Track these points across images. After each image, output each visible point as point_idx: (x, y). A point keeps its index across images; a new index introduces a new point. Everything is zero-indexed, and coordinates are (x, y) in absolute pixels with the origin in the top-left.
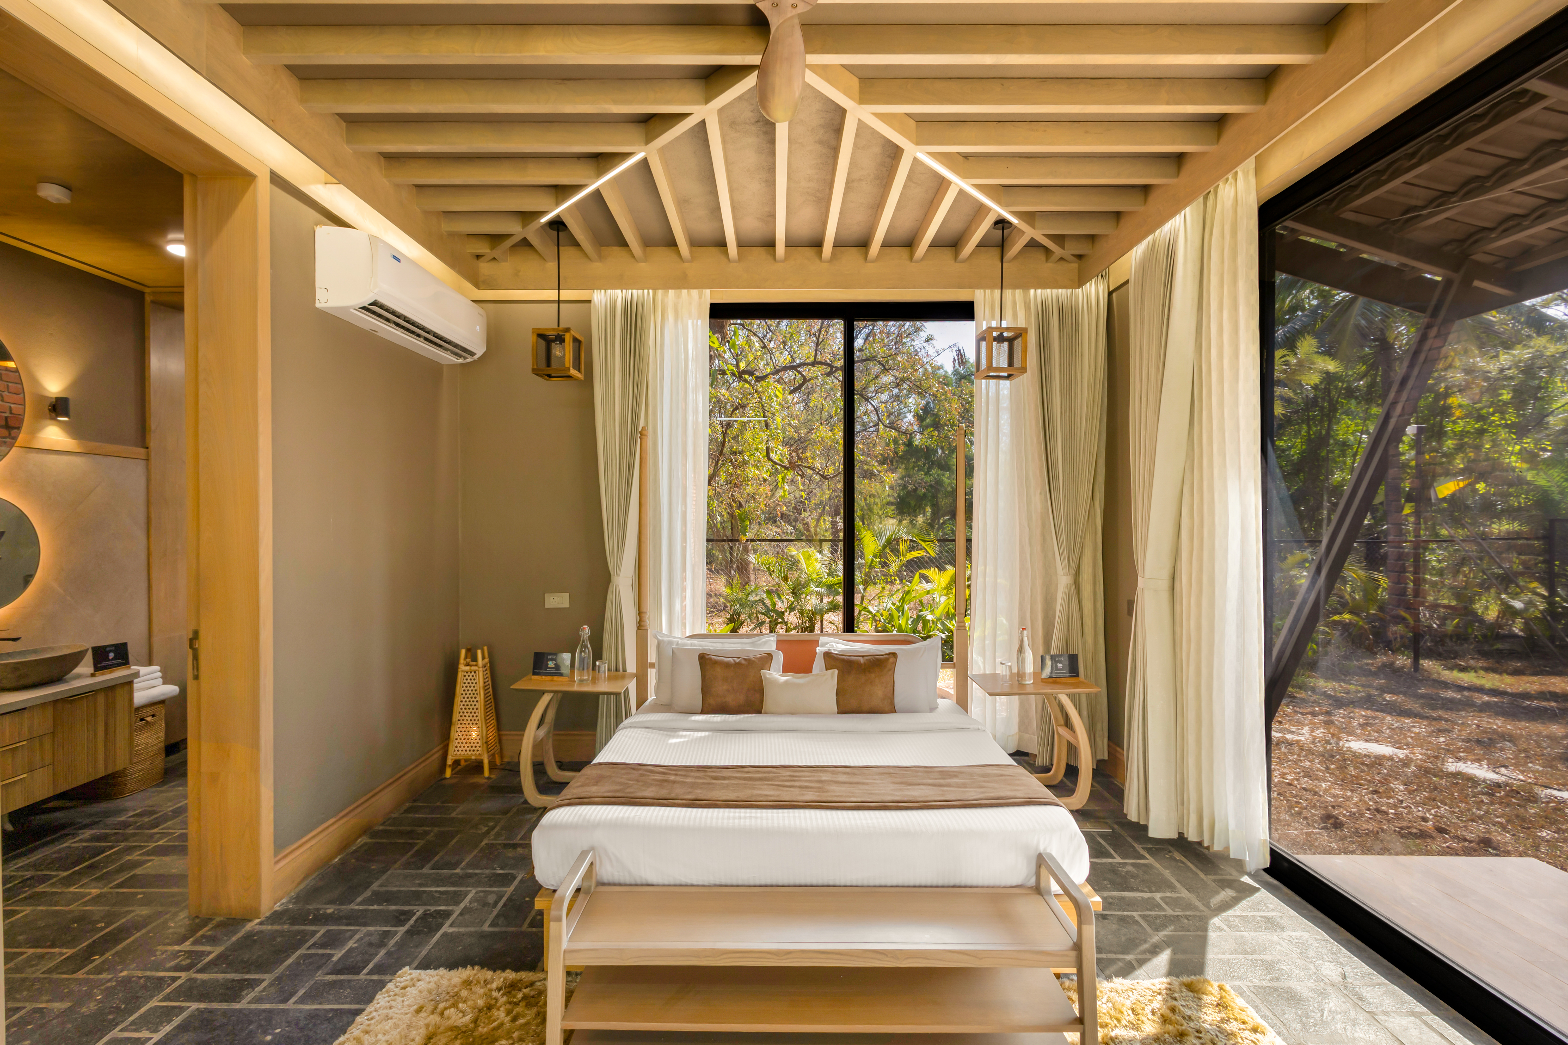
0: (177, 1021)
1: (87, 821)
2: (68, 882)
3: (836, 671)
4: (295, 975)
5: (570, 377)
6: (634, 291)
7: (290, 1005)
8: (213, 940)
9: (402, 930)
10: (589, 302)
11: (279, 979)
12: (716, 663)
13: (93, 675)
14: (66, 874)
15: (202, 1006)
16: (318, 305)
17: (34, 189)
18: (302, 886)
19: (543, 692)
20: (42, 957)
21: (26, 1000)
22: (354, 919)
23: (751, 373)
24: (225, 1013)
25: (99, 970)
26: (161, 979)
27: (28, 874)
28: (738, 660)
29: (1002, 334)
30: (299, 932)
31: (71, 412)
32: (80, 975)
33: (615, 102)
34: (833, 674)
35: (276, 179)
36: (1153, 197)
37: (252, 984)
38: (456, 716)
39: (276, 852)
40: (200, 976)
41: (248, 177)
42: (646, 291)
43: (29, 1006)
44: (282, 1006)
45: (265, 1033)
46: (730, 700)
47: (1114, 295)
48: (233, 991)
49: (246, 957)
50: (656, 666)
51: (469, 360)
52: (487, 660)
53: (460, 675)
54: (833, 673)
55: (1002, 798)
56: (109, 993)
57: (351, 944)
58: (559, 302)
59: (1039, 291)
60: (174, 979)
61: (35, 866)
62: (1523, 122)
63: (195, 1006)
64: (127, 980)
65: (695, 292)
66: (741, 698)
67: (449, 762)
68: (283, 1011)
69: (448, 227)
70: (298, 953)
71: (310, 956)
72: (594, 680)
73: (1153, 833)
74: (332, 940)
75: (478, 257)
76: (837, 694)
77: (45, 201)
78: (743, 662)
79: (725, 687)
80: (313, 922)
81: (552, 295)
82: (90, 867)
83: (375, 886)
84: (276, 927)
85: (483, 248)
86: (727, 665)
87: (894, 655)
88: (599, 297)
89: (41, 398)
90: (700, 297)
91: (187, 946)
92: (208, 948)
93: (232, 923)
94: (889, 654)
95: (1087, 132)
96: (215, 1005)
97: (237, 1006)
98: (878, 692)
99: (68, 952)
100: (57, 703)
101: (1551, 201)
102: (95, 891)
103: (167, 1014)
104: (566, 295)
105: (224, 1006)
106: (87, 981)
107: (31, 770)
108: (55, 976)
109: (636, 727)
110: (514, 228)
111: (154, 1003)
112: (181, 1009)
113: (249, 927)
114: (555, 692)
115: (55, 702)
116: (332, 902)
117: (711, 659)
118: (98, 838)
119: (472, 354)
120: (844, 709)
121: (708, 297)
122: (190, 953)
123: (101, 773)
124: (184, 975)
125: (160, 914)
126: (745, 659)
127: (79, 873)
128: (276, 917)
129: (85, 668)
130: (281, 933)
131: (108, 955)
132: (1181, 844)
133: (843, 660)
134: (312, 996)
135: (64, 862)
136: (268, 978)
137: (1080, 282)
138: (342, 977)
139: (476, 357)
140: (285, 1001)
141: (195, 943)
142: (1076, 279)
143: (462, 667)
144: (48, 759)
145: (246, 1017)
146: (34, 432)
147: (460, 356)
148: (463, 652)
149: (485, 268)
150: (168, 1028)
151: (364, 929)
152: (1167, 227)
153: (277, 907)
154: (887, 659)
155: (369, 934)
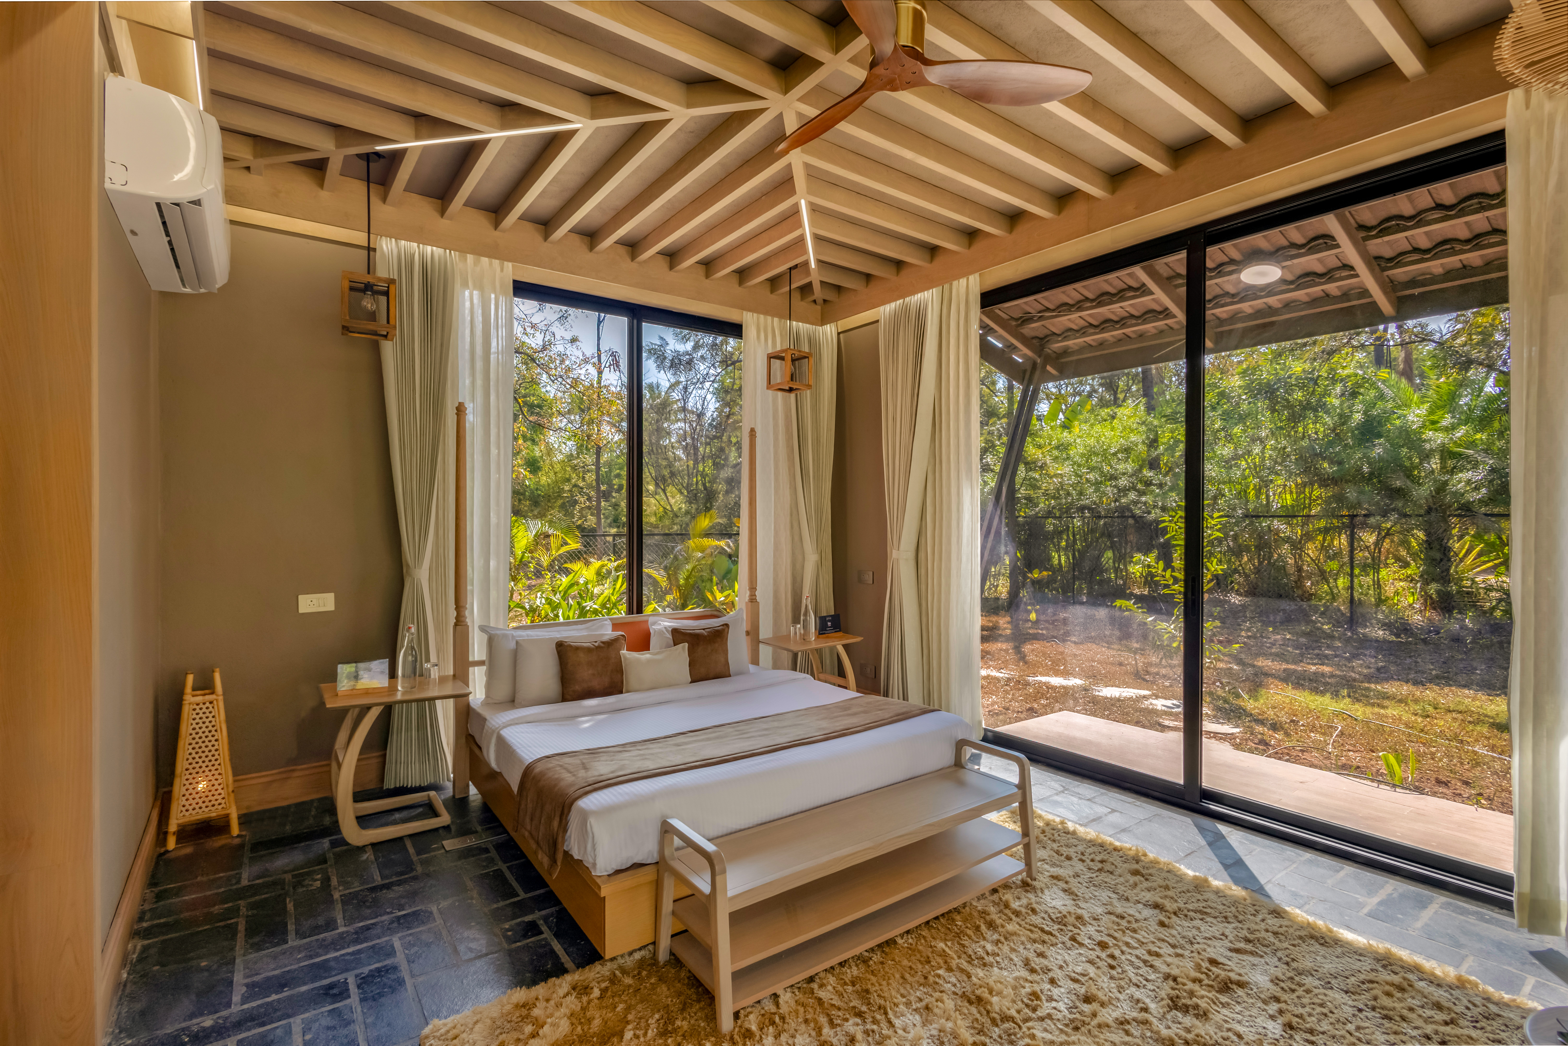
3: (687, 645)
6: (428, 247)
9: (353, 1001)
12: (577, 649)
16: (106, 185)
28: (596, 644)
34: (683, 648)
36: (905, 272)
42: (447, 251)
46: (596, 684)
47: (841, 335)
50: (487, 663)
53: (187, 708)
57: (300, 1038)
59: (795, 323)
62: (1106, 281)
65: (497, 264)
66: (606, 681)
72: (422, 686)
76: (690, 666)
78: (602, 645)
79: (590, 672)
83: (240, 980)
86: (589, 650)
87: (727, 625)
90: (502, 270)
94: (723, 625)
98: (718, 660)
101: (1091, 325)
109: (517, 724)
110: (324, 144)
114: (380, 705)
117: (571, 646)
120: (696, 678)
121: (509, 271)
126: (602, 642)
133: (690, 634)
137: (823, 322)
142: (820, 318)
143: (190, 699)
148: (190, 679)
151: (296, 1020)
152: (919, 296)
154: (724, 630)
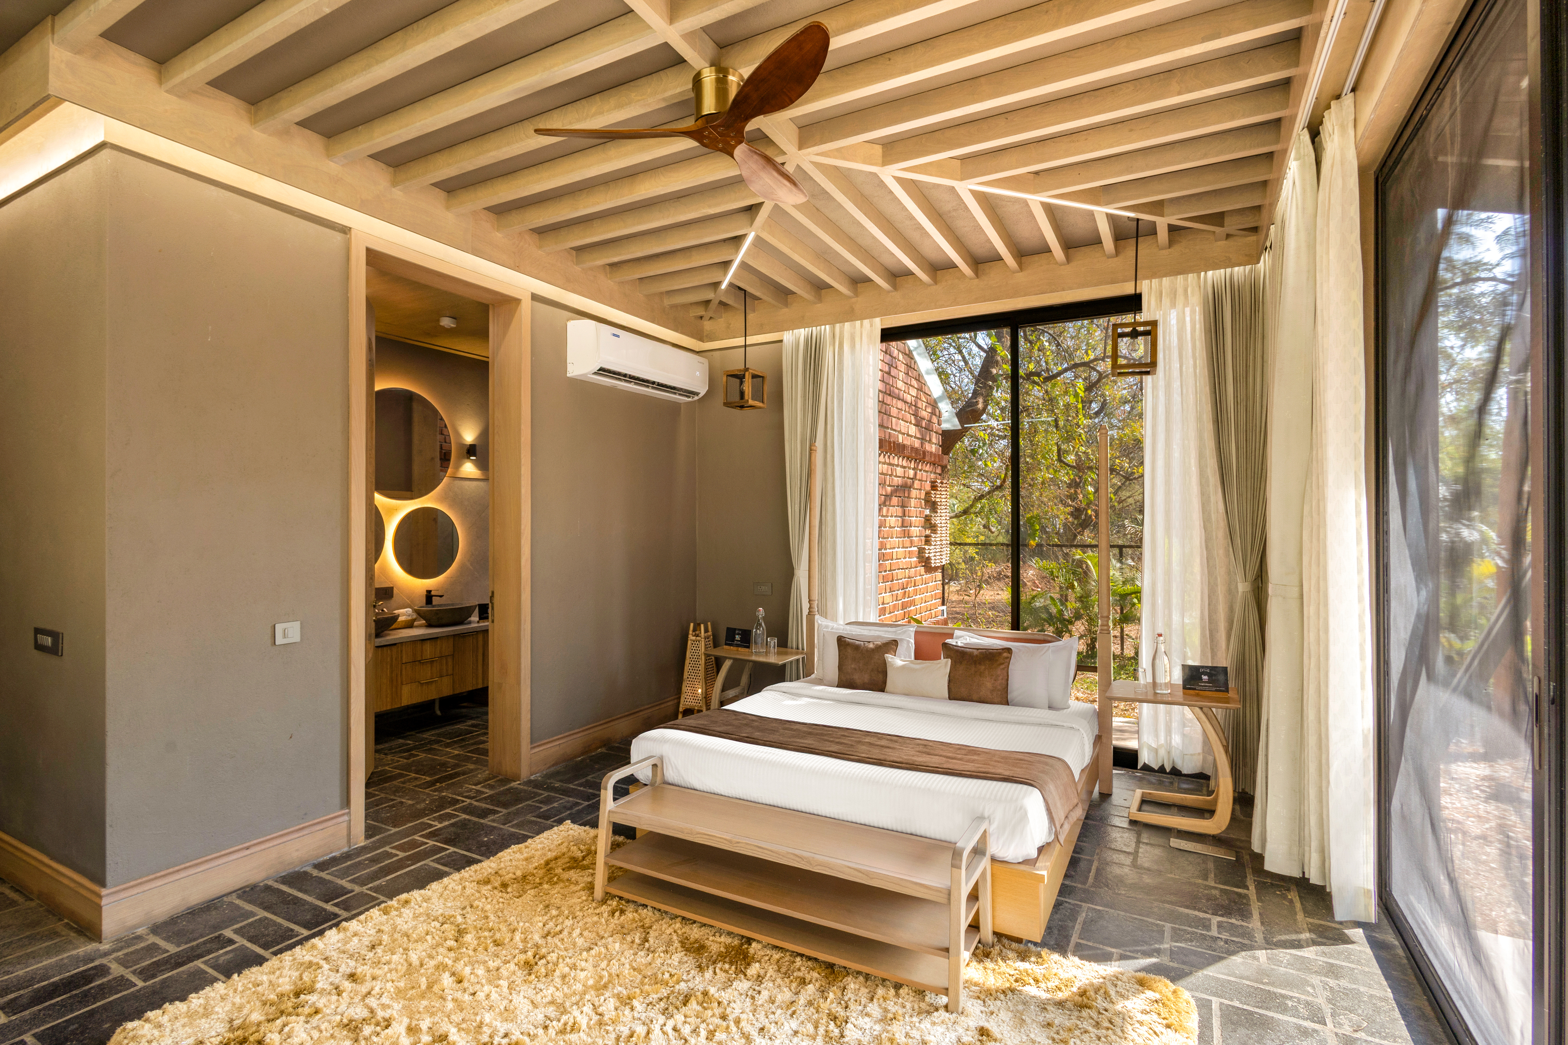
0: (453, 821)
1: (475, 716)
2: (448, 745)
3: (951, 661)
4: (517, 813)
5: (751, 406)
6: (814, 328)
7: (506, 827)
8: (491, 787)
9: (587, 803)
10: (781, 341)
11: (509, 813)
13: (478, 622)
14: (449, 741)
15: (467, 817)
16: (568, 375)
17: (438, 321)
18: (552, 769)
19: (726, 658)
20: (416, 779)
21: (399, 797)
22: (566, 792)
23: (1038, 374)
24: (475, 823)
25: (435, 791)
26: (458, 800)
27: (433, 738)
28: (869, 645)
29: (1134, 329)
30: (534, 792)
31: (478, 453)
32: (427, 791)
33: (710, 207)
35: (535, 297)
37: (495, 812)
38: (686, 675)
39: (532, 741)
40: (476, 803)
41: (517, 301)
42: (823, 327)
43: (399, 800)
44: (502, 826)
45: (486, 836)
48: (484, 814)
49: (501, 799)
51: (696, 398)
52: (710, 633)
53: (689, 643)
54: (946, 663)
55: (988, 773)
56: (433, 801)
57: (555, 805)
58: (745, 346)
59: (1210, 273)
60: (463, 801)
61: (439, 735)
63: (464, 816)
64: (444, 797)
65: (866, 322)
66: (866, 678)
67: (681, 710)
68: (501, 829)
69: (667, 302)
70: (527, 803)
71: (531, 806)
72: (767, 653)
73: (1268, 867)
74: (548, 801)
75: (701, 317)
76: (949, 681)
77: (443, 327)
80: (544, 789)
81: (740, 341)
82: (462, 740)
83: (589, 778)
84: (525, 788)
85: (701, 311)
87: (1009, 650)
88: (788, 337)
89: (461, 445)
90: (871, 326)
91: (478, 787)
92: (487, 791)
93: (507, 780)
94: (1003, 649)
95: (1131, 130)
96: (473, 819)
97: (482, 821)
98: (988, 684)
99: (428, 779)
100: (455, 636)
102: (456, 752)
103: (449, 816)
104: (751, 340)
105: (476, 819)
106: (428, 794)
107: (441, 676)
108: (417, 789)
110: (709, 295)
111: (448, 811)
112: (458, 816)
113: (514, 784)
114: (735, 660)
115: (454, 635)
116: (561, 781)
117: (845, 641)
118: (473, 726)
119: (697, 394)
120: (954, 696)
121: (878, 324)
122: (477, 791)
123: (480, 686)
124: (468, 801)
125: (476, 769)
126: (877, 644)
127: (455, 742)
128: (529, 782)
129: (475, 618)
130: (525, 791)
131: (443, 785)
132: (1302, 884)
133: (962, 652)
134: (517, 826)
135: (450, 735)
136: (504, 811)
137: (1259, 256)
138: (539, 820)
139: (701, 396)
140: (504, 824)
141: (482, 787)
142: (1244, 256)
143: (691, 637)
144: (450, 672)
145: (482, 827)
146: (458, 466)
147: (689, 397)
148: (692, 626)
149: (707, 325)
150: (447, 823)
151: (567, 799)
153: (532, 778)
154: (1000, 654)
155: (568, 802)
